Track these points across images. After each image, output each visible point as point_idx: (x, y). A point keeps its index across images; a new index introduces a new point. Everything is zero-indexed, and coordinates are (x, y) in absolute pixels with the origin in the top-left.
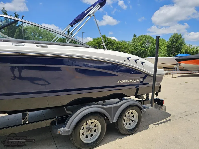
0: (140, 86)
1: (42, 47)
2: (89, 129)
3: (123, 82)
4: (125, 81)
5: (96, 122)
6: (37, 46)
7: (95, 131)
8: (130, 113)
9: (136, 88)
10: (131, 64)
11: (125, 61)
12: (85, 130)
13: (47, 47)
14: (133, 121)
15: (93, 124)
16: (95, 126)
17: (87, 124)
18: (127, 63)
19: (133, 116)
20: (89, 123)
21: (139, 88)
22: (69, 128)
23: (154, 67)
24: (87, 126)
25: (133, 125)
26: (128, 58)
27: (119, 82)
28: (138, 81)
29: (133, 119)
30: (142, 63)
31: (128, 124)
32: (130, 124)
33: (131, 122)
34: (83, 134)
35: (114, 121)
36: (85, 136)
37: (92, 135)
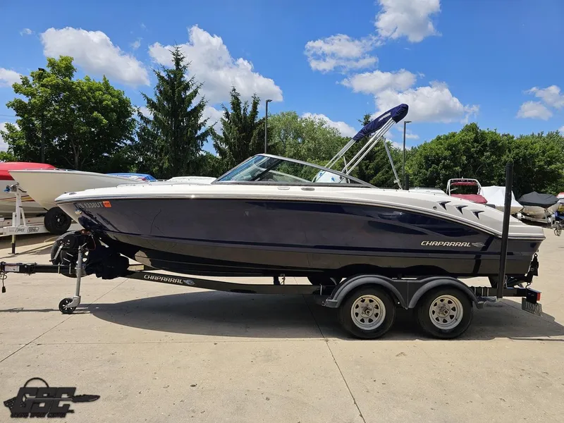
0: (483, 257)
1: (307, 189)
2: (366, 309)
3: (432, 244)
4: (438, 244)
5: (377, 300)
6: (303, 189)
7: (377, 315)
8: (446, 301)
9: (475, 260)
10: (451, 214)
11: (435, 208)
12: (359, 310)
13: (314, 190)
14: (452, 317)
15: (373, 304)
16: (377, 307)
17: (363, 301)
18: (441, 212)
19: (454, 309)
20: (367, 301)
22: (337, 299)
23: (502, 220)
24: (364, 304)
25: (452, 325)
26: (443, 204)
27: (425, 243)
28: (467, 245)
29: (453, 313)
30: (476, 213)
31: (441, 320)
32: (445, 321)
33: (448, 319)
34: (357, 314)
35: (410, 307)
36: (359, 318)
37: (370, 321)
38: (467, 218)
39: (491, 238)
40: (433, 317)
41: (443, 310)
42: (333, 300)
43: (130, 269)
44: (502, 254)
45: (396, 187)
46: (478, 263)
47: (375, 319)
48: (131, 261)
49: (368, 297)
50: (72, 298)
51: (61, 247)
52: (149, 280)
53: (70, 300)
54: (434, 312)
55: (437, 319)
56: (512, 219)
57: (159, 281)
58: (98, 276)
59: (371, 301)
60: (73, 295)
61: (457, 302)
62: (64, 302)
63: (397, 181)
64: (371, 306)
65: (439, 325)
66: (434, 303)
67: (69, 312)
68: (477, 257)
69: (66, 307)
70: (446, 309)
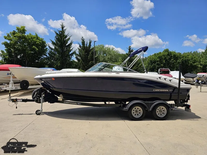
0: (173, 94)
1: (117, 73)
2: (136, 111)
3: (156, 90)
4: (158, 90)
5: (140, 108)
6: (116, 73)
7: (140, 113)
8: (161, 108)
10: (162, 81)
11: (157, 79)
12: (134, 112)
13: (119, 74)
14: (163, 113)
15: (139, 110)
16: (140, 110)
17: (135, 109)
18: (159, 80)
19: (164, 111)
20: (137, 108)
24: (136, 110)
25: (163, 116)
26: (160, 78)
27: (154, 90)
28: (167, 90)
29: (163, 112)
30: (170, 81)
31: (160, 114)
32: (161, 115)
33: (162, 114)
34: (134, 113)
35: (150, 110)
36: (134, 114)
37: (138, 115)
38: (167, 82)
39: (175, 88)
40: (157, 113)
41: (160, 111)
42: (126, 108)
43: (59, 100)
44: (178, 93)
46: (171, 96)
47: (139, 114)
48: (59, 98)
49: (137, 107)
51: (36, 93)
52: (66, 103)
53: (39, 111)
54: (157, 112)
55: (159, 114)
56: (181, 82)
57: (69, 104)
58: (49, 102)
59: (138, 109)
60: (40, 109)
61: (165, 109)
62: (37, 111)
63: (145, 71)
64: (138, 110)
65: (159, 116)
66: (157, 109)
67: (39, 114)
68: (170, 94)
69: (38, 113)
70: (161, 111)
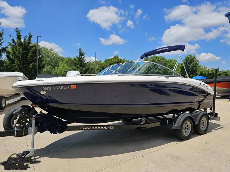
4: (199, 99)
5: (188, 123)
7: (187, 129)
9: (198, 104)
10: (202, 87)
14: (203, 125)
15: (186, 125)
21: (200, 104)
22: (179, 125)
25: (204, 129)
26: (201, 84)
27: (196, 99)
30: (207, 87)
35: (196, 124)
37: (186, 132)
38: (205, 89)
45: (186, 77)
50: (29, 151)
60: (30, 149)
61: (205, 120)
63: (187, 75)
